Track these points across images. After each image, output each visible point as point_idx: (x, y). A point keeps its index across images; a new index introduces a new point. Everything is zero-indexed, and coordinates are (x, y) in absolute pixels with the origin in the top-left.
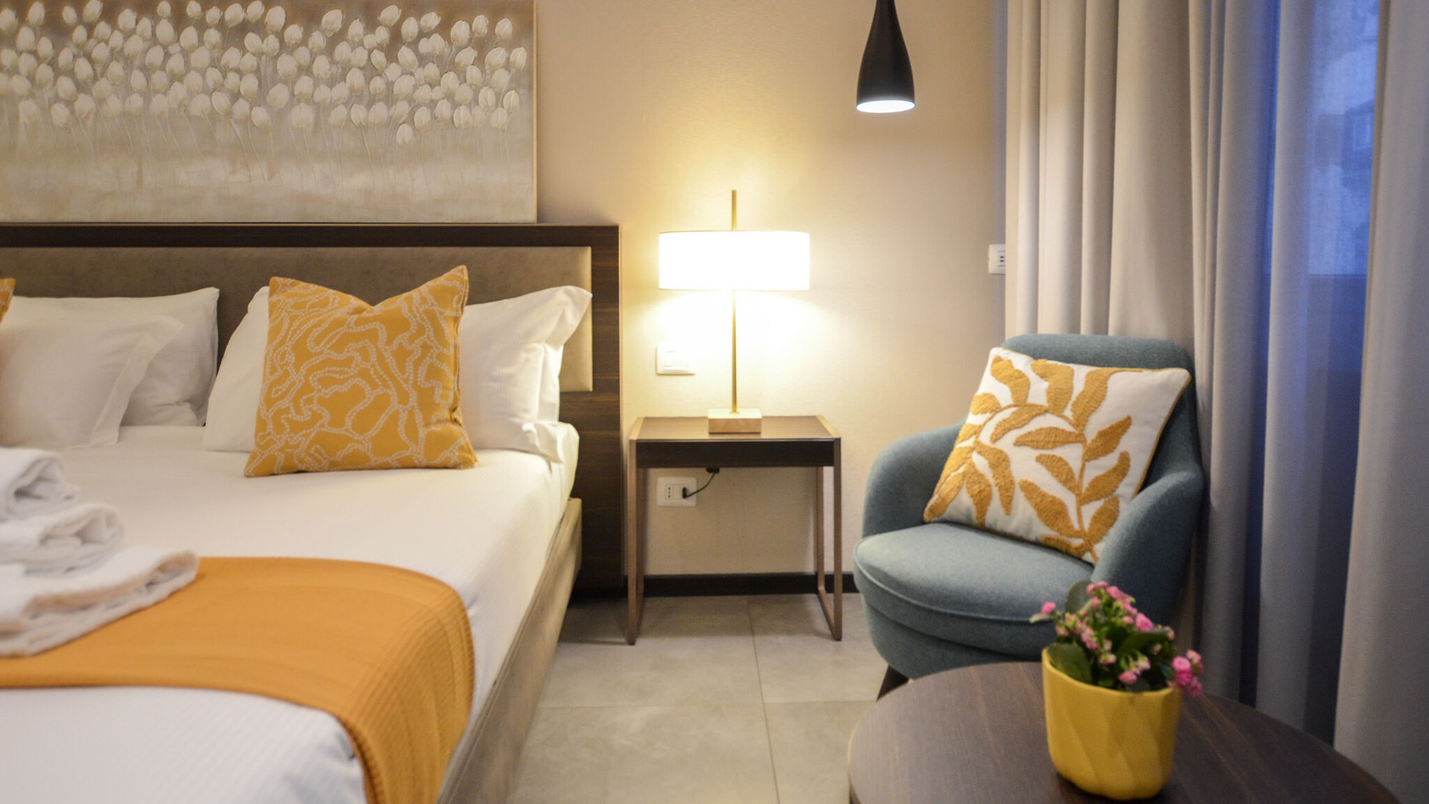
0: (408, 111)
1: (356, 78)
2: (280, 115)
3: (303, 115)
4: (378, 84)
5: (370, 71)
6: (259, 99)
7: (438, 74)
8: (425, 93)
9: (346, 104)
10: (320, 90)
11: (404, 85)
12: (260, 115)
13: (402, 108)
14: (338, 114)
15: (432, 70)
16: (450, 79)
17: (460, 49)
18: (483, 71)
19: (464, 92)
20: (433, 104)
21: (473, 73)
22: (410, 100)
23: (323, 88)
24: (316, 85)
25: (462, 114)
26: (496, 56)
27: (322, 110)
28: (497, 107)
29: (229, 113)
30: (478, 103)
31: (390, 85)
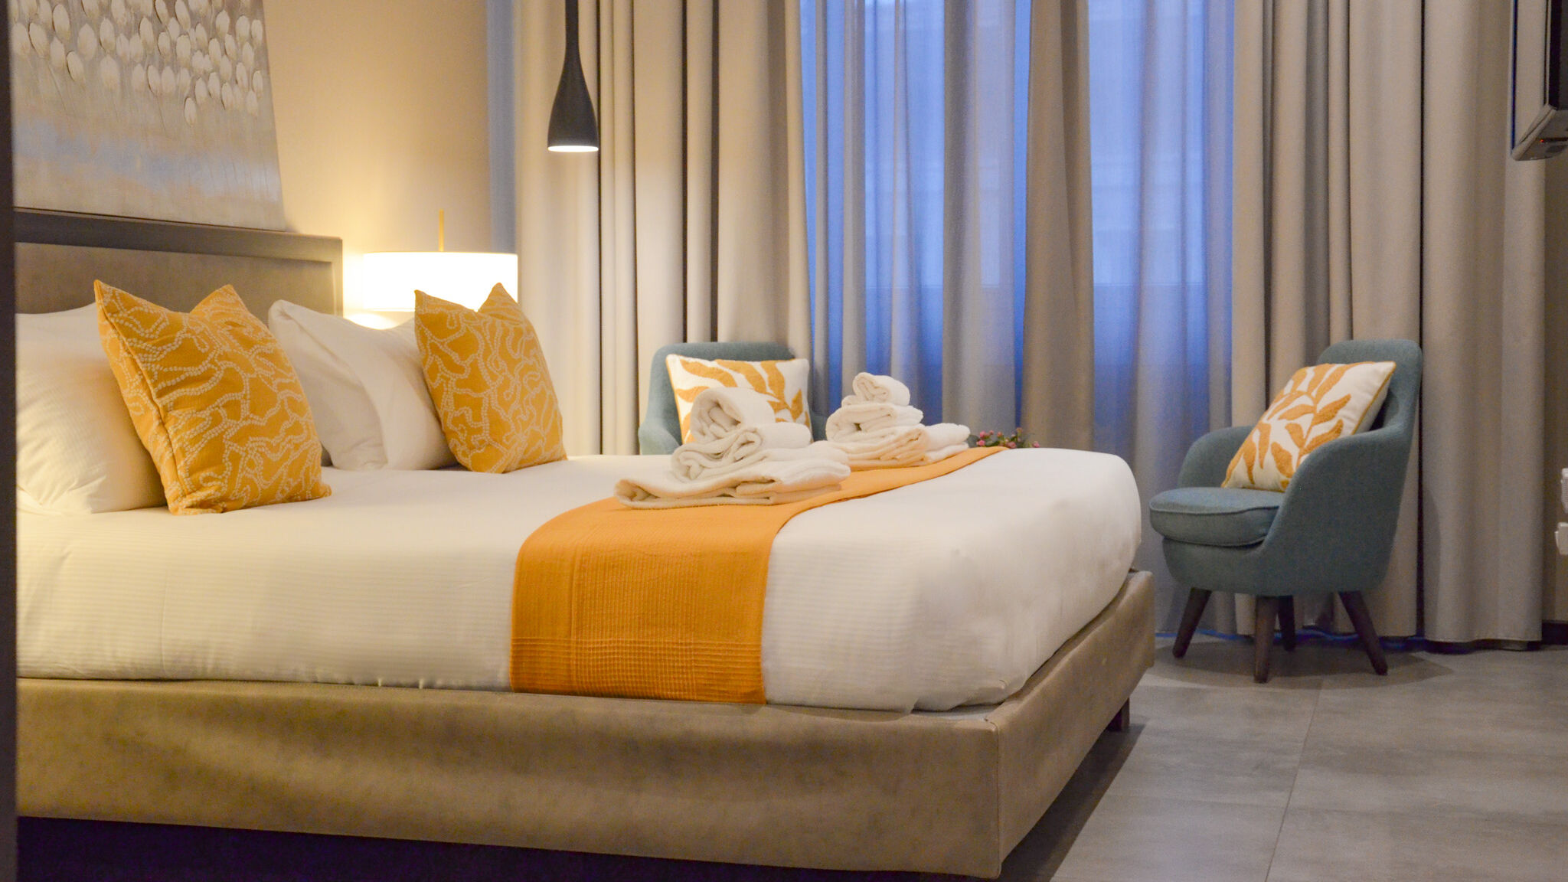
0: (189, 82)
1: (146, 27)
2: (92, 66)
3: (109, 70)
4: (164, 42)
5: (159, 27)
6: (72, 45)
7: (206, 40)
8: (201, 62)
9: (143, 64)
10: (120, 40)
11: (184, 47)
12: (76, 65)
13: (185, 77)
14: (138, 73)
15: (201, 32)
16: (214, 45)
17: (218, 12)
18: (236, 42)
19: (226, 66)
20: (206, 76)
21: (229, 41)
22: (191, 69)
23: (122, 36)
24: (117, 35)
25: (229, 94)
26: (243, 23)
27: (126, 66)
28: (249, 90)
29: (48, 56)
30: (237, 82)
31: (174, 44)
